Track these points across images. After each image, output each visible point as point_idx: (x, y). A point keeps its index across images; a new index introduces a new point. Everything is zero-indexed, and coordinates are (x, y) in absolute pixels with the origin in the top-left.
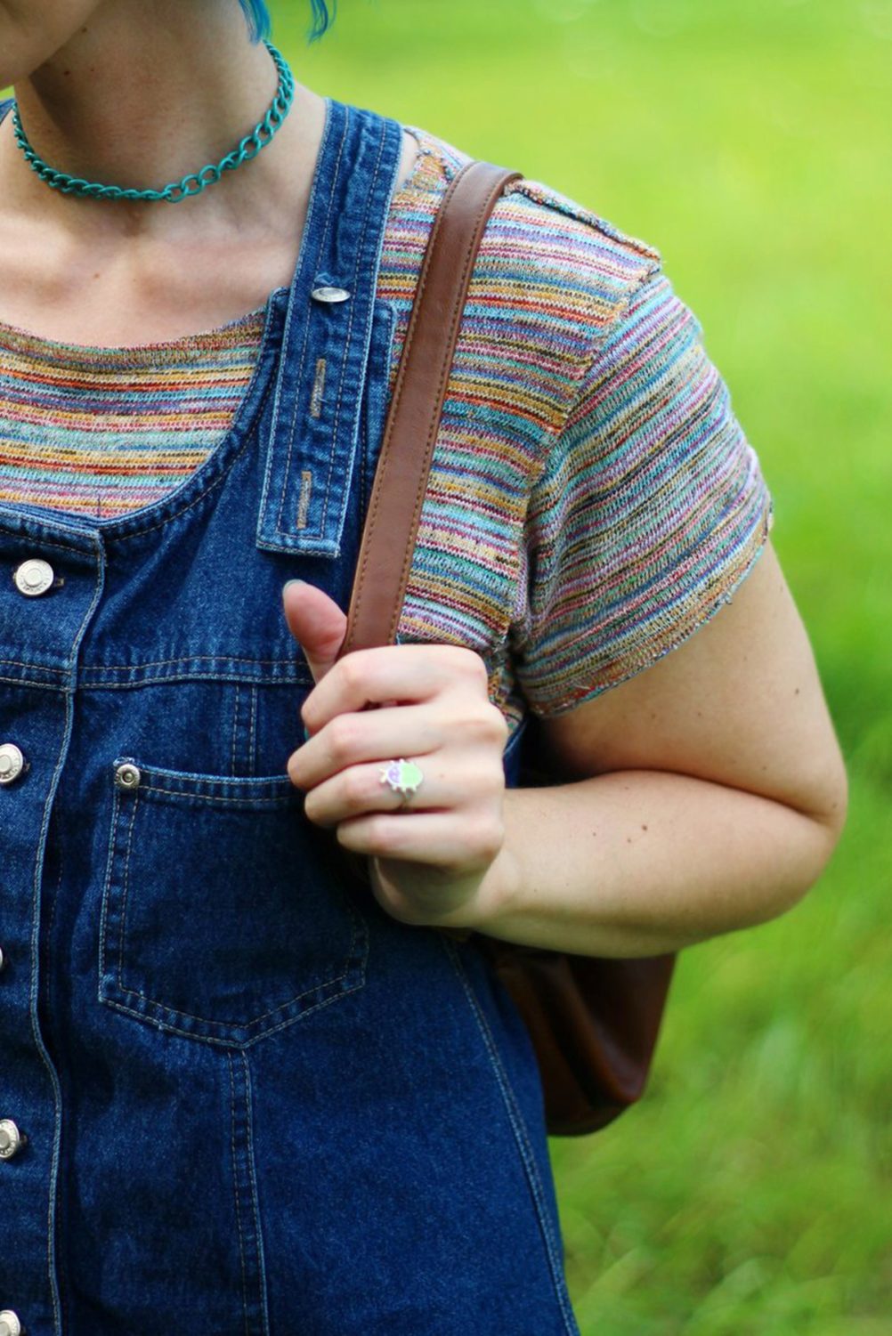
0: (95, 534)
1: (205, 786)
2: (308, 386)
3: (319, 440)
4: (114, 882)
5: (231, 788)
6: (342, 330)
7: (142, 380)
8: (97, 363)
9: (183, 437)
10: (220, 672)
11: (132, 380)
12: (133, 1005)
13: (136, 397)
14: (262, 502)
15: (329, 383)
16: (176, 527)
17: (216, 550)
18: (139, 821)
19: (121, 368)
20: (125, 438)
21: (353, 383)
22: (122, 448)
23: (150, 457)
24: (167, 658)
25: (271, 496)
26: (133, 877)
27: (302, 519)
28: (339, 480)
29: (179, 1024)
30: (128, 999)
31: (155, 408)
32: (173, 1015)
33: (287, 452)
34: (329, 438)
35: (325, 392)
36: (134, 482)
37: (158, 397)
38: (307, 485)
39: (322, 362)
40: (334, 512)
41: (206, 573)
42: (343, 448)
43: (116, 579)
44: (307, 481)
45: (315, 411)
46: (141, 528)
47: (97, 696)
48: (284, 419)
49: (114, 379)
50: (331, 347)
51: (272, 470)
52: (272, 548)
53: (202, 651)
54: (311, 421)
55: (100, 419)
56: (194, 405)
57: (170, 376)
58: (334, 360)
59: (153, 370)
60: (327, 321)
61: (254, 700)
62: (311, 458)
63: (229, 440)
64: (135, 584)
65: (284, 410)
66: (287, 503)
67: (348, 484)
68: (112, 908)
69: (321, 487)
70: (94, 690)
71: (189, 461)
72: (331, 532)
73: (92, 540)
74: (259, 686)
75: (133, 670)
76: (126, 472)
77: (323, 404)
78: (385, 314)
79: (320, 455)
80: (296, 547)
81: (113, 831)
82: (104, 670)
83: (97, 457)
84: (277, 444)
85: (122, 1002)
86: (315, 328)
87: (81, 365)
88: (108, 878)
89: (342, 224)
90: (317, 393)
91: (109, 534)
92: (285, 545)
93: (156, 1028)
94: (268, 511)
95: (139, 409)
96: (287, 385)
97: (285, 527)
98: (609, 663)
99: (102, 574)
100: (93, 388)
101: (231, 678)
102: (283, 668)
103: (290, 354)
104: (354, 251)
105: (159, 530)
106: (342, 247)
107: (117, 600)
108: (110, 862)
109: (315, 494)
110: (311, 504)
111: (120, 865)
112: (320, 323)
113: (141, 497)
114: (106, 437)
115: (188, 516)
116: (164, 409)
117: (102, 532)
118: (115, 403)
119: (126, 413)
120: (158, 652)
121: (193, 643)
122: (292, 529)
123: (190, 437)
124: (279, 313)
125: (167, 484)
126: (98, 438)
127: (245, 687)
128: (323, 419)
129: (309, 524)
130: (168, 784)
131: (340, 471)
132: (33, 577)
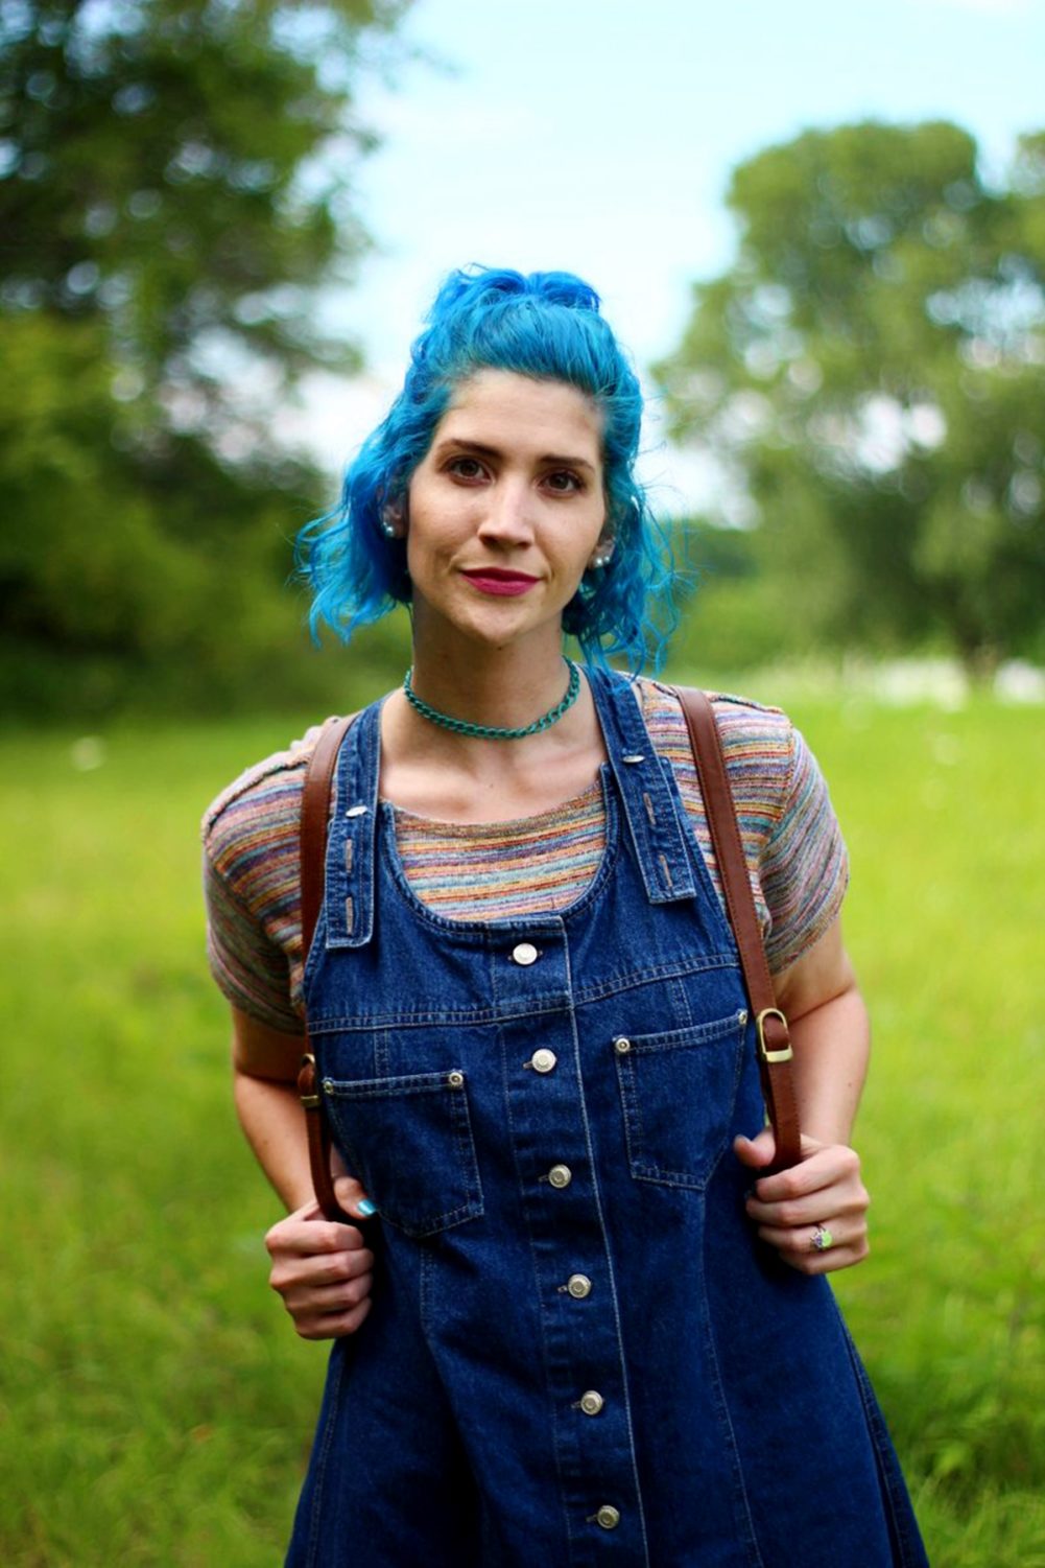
0: (559, 918)
1: (670, 1037)
2: (644, 810)
3: (661, 837)
4: (630, 1106)
5: (684, 1034)
6: (649, 776)
7: (546, 832)
8: (518, 829)
9: (581, 858)
10: (659, 975)
11: (540, 834)
12: (653, 1175)
13: (545, 843)
14: (645, 878)
15: (655, 805)
16: (598, 905)
17: (628, 912)
18: (635, 1068)
19: (532, 828)
20: (547, 866)
21: (668, 801)
22: (547, 872)
23: (566, 873)
24: (623, 975)
25: (648, 874)
26: (640, 1101)
27: (670, 881)
28: (680, 855)
29: (681, 1181)
30: (649, 1173)
31: (559, 846)
32: (677, 1176)
33: (646, 848)
34: (666, 835)
35: (654, 809)
36: (563, 888)
37: (558, 839)
38: (665, 863)
39: (646, 795)
40: (684, 873)
41: (628, 925)
42: (675, 837)
43: (575, 943)
44: (663, 861)
45: (653, 821)
46: (580, 909)
47: (585, 1008)
48: (638, 831)
49: (529, 836)
50: (648, 786)
51: (643, 859)
52: (660, 901)
53: (645, 967)
54: (653, 828)
55: (527, 860)
56: (581, 840)
57: (560, 827)
58: (652, 792)
59: (550, 826)
60: (639, 772)
61: (682, 986)
62: (661, 848)
63: (609, 852)
64: (587, 941)
65: (637, 826)
66: (658, 875)
67: (686, 855)
68: (632, 1123)
69: (673, 861)
70: (582, 1005)
71: (590, 870)
72: (688, 884)
73: (558, 921)
74: (681, 977)
75: (601, 988)
76: (554, 884)
77: (656, 817)
78: (665, 762)
79: (666, 845)
80: (674, 896)
81: (620, 1079)
82: (585, 992)
83: (533, 880)
84: (640, 845)
85: (646, 1175)
86: (634, 779)
87: (507, 833)
88: (624, 1106)
89: (621, 722)
90: (650, 811)
91: (565, 916)
92: (667, 897)
93: (668, 1186)
94: (650, 882)
95: (550, 849)
96: (633, 813)
97: (663, 888)
98: (810, 932)
99: (566, 940)
100: (518, 843)
101: (666, 976)
102: (690, 964)
103: (628, 795)
104: (634, 735)
105: (588, 909)
106: (627, 734)
107: (581, 951)
108: (623, 1097)
109: (670, 866)
110: (671, 872)
111: (630, 1096)
112: (635, 775)
113: (570, 895)
114: (535, 869)
115: (601, 897)
116: (564, 845)
117: (562, 915)
118: (533, 849)
119: (542, 853)
120: (614, 973)
121: (638, 963)
122: (667, 888)
123: (586, 856)
124: (611, 777)
125: (581, 885)
126: (531, 870)
127: (674, 979)
128: (659, 825)
129: (674, 883)
130: (650, 1042)
131: (680, 850)
132: (525, 954)
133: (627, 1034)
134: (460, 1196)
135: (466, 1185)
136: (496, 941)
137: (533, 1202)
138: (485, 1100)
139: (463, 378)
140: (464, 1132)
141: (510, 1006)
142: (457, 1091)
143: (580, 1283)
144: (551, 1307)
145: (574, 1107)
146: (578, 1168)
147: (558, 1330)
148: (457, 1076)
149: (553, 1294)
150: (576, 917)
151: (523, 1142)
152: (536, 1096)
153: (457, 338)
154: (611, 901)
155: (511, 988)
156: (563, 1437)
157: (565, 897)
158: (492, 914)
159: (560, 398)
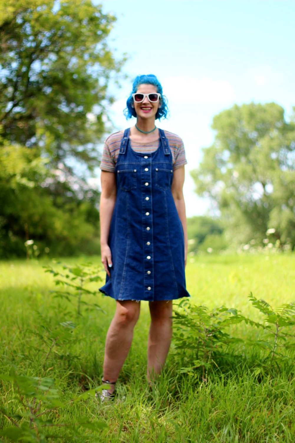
0: (151, 154)
5: (164, 170)
6: (165, 140)
9: (155, 148)
14: (164, 151)
16: (156, 153)
17: (160, 154)
18: (158, 173)
23: (153, 149)
24: (158, 162)
26: (158, 177)
29: (162, 188)
31: (152, 146)
38: (167, 150)
39: (165, 142)
41: (160, 156)
42: (168, 147)
49: (147, 144)
51: (164, 149)
54: (165, 146)
55: (147, 147)
56: (155, 146)
59: (150, 144)
62: (166, 148)
63: (159, 147)
64: (154, 157)
65: (163, 145)
68: (157, 179)
70: (152, 164)
75: (155, 163)
76: (150, 150)
81: (156, 174)
82: (153, 162)
88: (156, 177)
89: (162, 133)
90: (165, 144)
93: (160, 188)
96: (163, 143)
97: (166, 153)
99: (151, 156)
102: (167, 162)
103: (162, 141)
106: (163, 135)
112: (163, 139)
121: (160, 161)
125: (154, 151)
127: (164, 163)
129: (168, 152)
130: (160, 170)
132: (146, 157)
133: (158, 168)
134: (134, 186)
135: (135, 184)
136: (142, 155)
137: (143, 187)
138: (138, 174)
139: (138, 86)
140: (135, 178)
141: (143, 163)
142: (135, 172)
143: (147, 199)
144: (144, 201)
145: (149, 176)
146: (149, 183)
147: (144, 204)
148: (135, 171)
149: (144, 199)
150: (153, 154)
151: (143, 179)
152: (145, 174)
153: (137, 82)
154: (158, 153)
155: (144, 161)
156: (143, 218)
157: (152, 152)
158: (142, 152)
159: (150, 86)
